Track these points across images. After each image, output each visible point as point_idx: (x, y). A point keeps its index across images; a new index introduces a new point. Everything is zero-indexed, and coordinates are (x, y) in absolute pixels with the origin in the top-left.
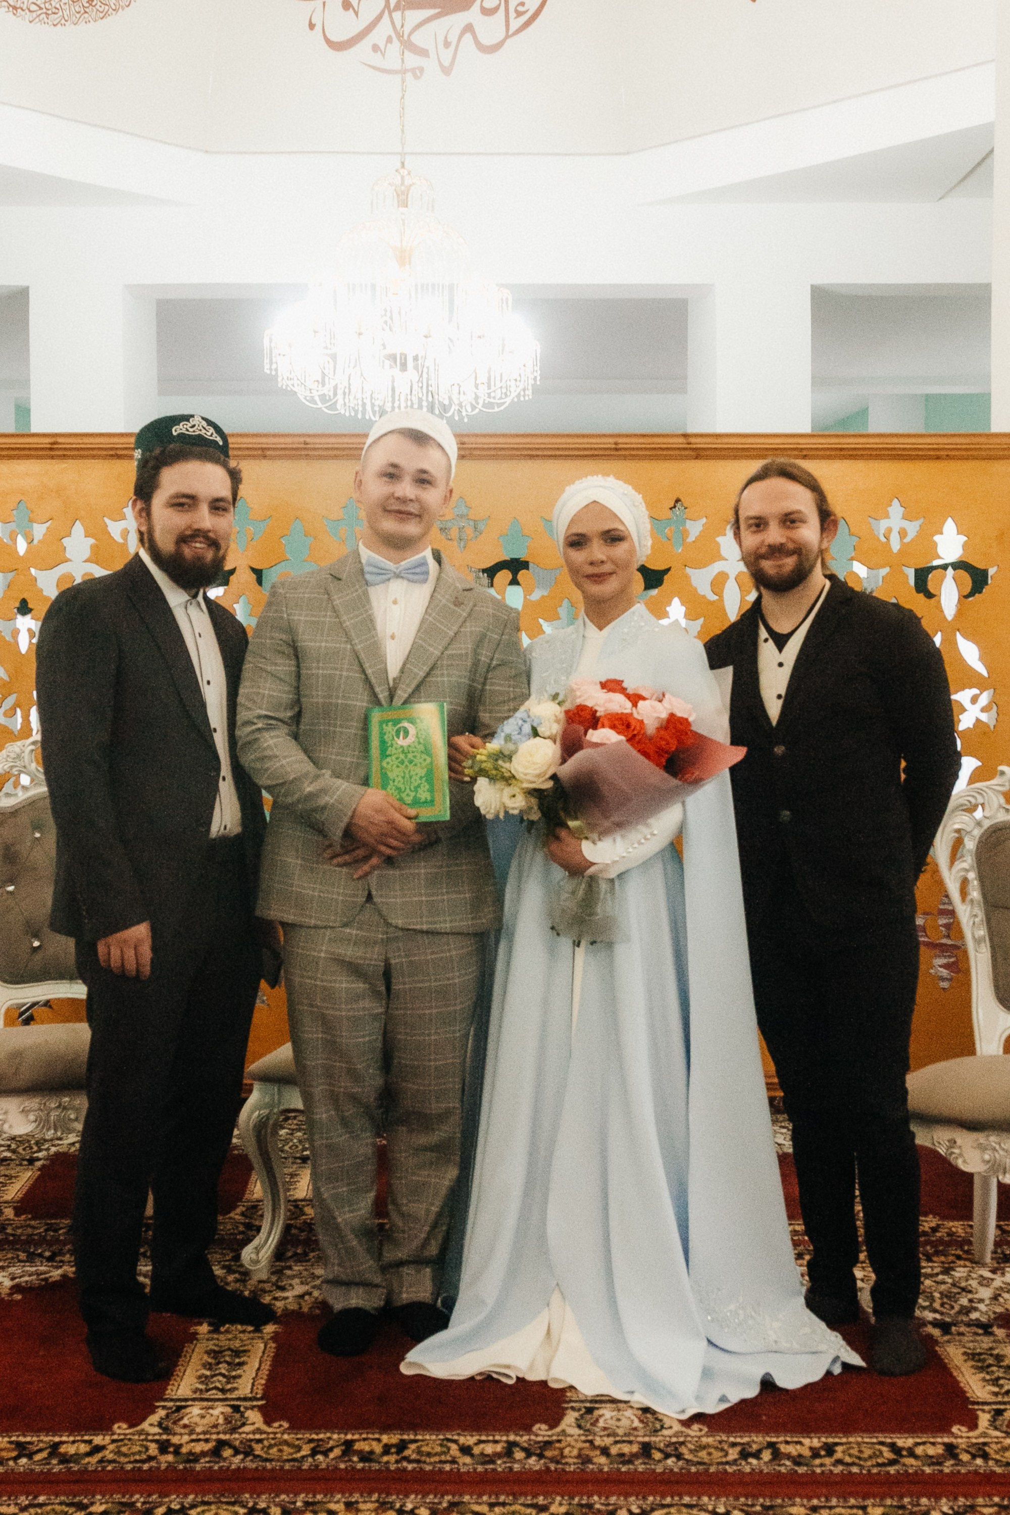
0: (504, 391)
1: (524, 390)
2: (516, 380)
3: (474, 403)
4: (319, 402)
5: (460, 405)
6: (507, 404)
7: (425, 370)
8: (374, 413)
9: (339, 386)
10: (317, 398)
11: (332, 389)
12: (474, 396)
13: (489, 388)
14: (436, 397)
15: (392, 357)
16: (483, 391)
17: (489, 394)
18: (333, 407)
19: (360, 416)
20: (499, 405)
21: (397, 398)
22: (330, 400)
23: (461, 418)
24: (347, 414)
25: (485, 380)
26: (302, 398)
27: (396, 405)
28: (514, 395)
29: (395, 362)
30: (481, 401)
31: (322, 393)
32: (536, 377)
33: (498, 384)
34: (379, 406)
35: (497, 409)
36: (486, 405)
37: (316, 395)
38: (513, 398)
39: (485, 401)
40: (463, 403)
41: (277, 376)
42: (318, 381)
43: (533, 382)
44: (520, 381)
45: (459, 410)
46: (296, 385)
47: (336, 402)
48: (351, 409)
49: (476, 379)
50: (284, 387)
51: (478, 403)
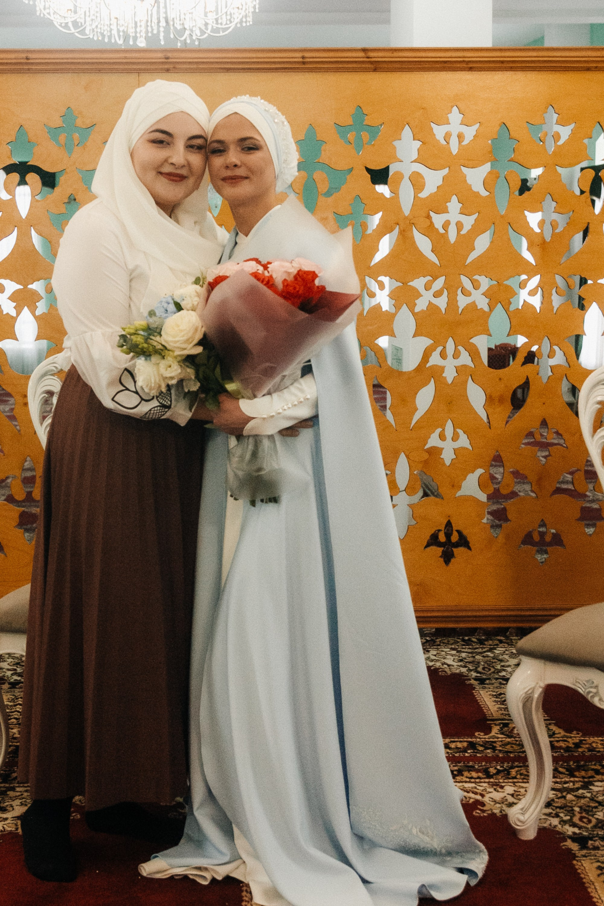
0: (229, 17)
1: (246, 16)
2: (238, 8)
3: (203, 28)
4: (72, 28)
5: (192, 30)
6: (230, 30)
8: (119, 37)
9: (87, 14)
10: (70, 25)
11: (83, 16)
12: (204, 23)
13: (217, 14)
14: (171, 23)
16: (211, 17)
17: (217, 20)
18: (83, 32)
19: (106, 40)
20: (225, 30)
21: (138, 25)
22: (82, 26)
23: (193, 41)
24: (95, 38)
25: (213, 9)
26: (57, 24)
27: (138, 30)
28: (237, 21)
30: (210, 27)
31: (73, 19)
32: (255, 5)
33: (224, 10)
34: (123, 31)
35: (223, 32)
36: (213, 30)
37: (69, 20)
38: (236, 24)
39: (212, 26)
40: (194, 29)
41: (35, 5)
42: (71, 10)
43: (253, 10)
44: (242, 9)
45: (190, 34)
46: (52, 14)
47: (85, 27)
48: (99, 34)
49: (205, 8)
50: (42, 15)
51: (207, 29)
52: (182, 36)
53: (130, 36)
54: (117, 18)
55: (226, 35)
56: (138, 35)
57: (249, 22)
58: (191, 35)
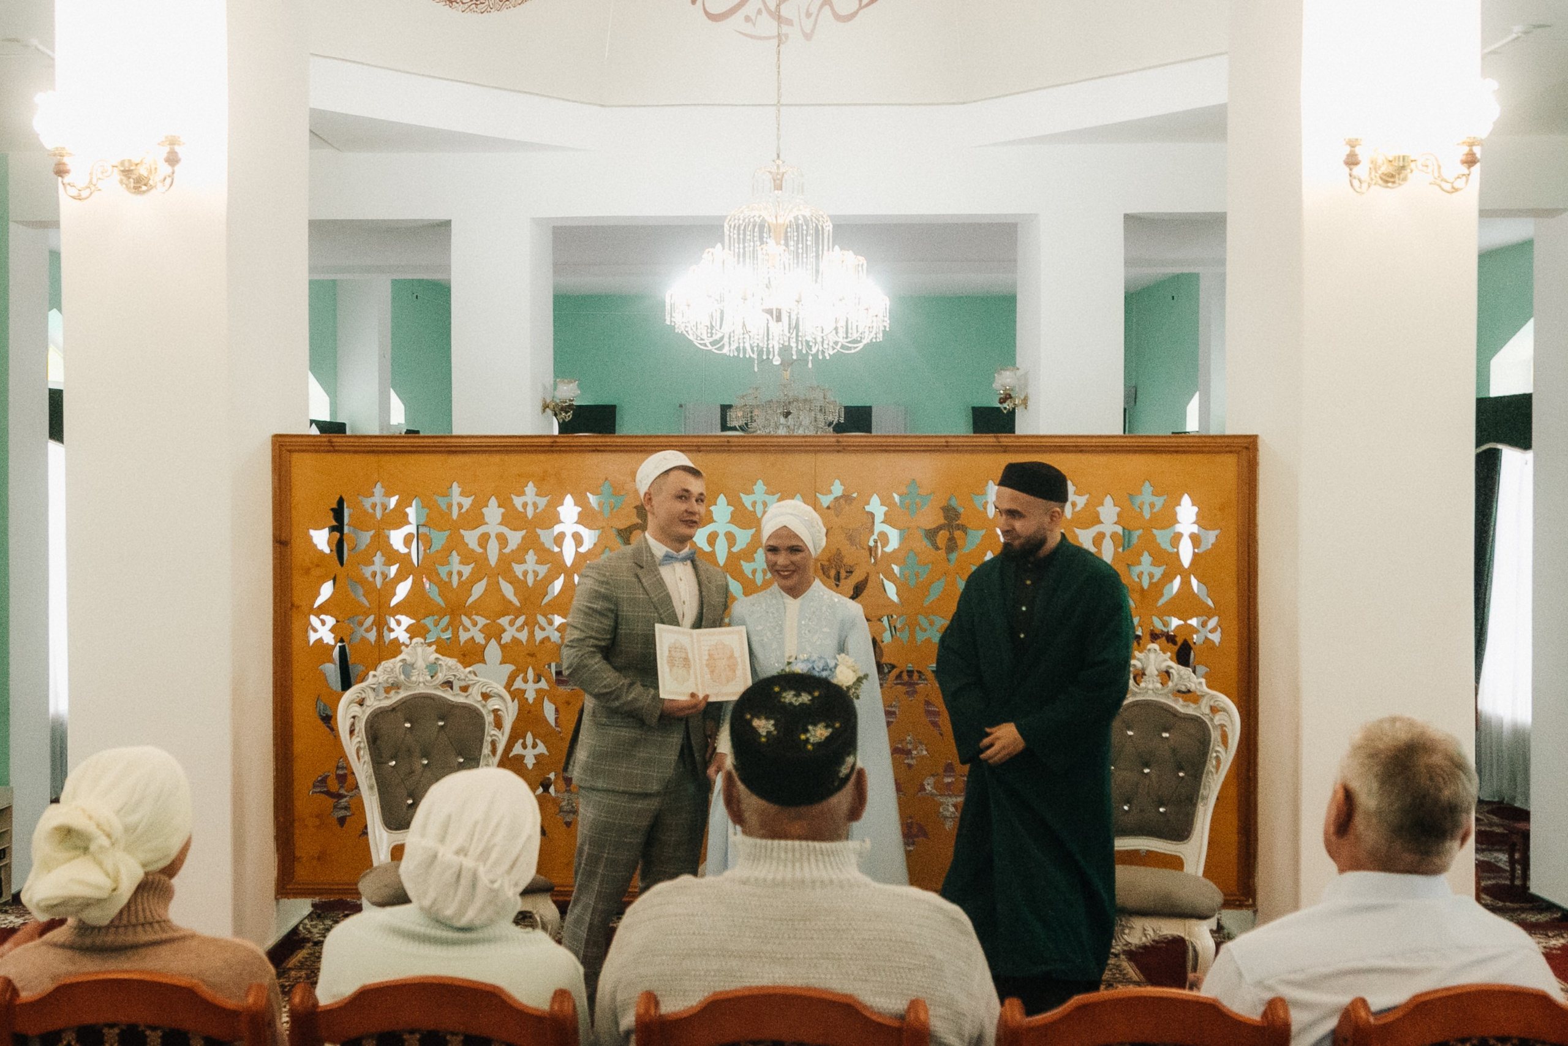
0: (859, 339)
1: (876, 335)
2: (869, 328)
3: (834, 344)
4: (708, 346)
11: (719, 337)
12: (834, 339)
13: (846, 336)
14: (803, 342)
16: (842, 339)
17: (847, 341)
18: (720, 349)
19: (741, 356)
20: (855, 348)
21: (771, 340)
22: (718, 344)
23: (824, 357)
24: (732, 355)
25: (844, 331)
26: (694, 342)
28: (867, 340)
29: (772, 315)
30: (840, 345)
32: (885, 325)
34: (757, 347)
37: (707, 341)
43: (883, 330)
44: (873, 329)
47: (722, 345)
50: (681, 335)
52: (812, 350)
53: (763, 352)
56: (771, 351)
57: (880, 340)
58: (823, 352)
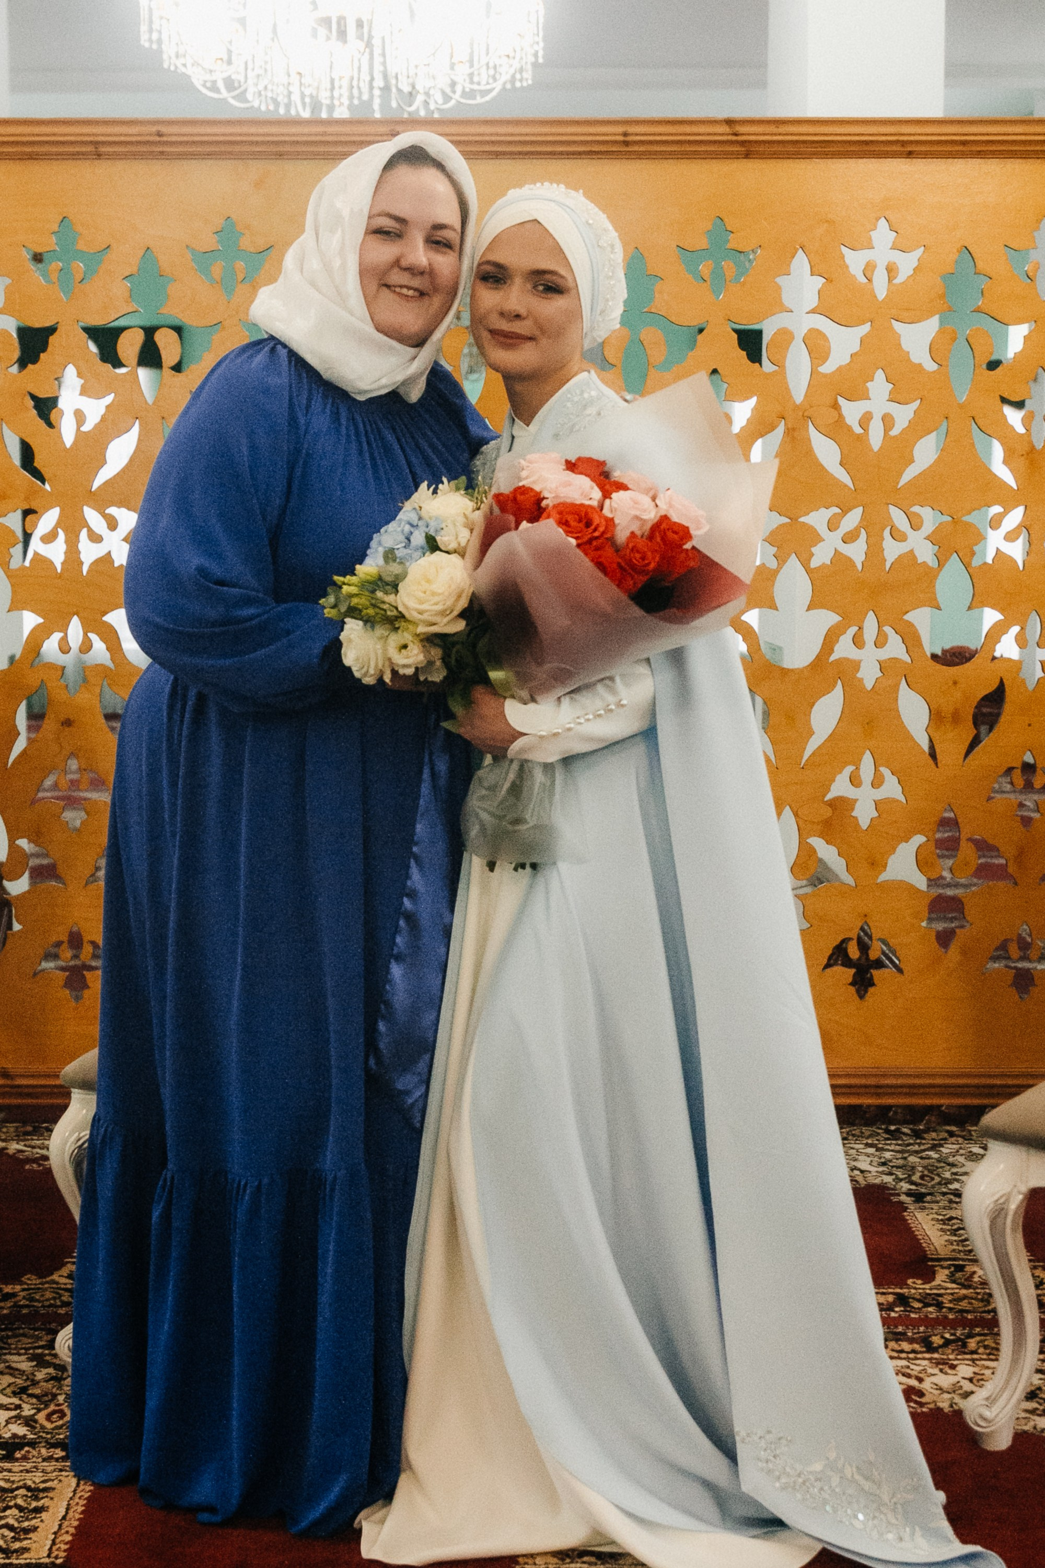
0: (491, 72)
1: (521, 70)
2: (508, 56)
3: (448, 90)
4: (223, 90)
5: (427, 94)
6: (494, 94)
7: (376, 42)
8: (304, 104)
9: (250, 66)
10: (221, 85)
11: (242, 69)
12: (449, 82)
13: (472, 66)
14: (393, 82)
15: (327, 22)
16: (462, 72)
17: (471, 75)
18: (242, 97)
19: (282, 111)
20: (484, 93)
21: (337, 84)
22: (240, 86)
24: (263, 108)
25: (465, 58)
26: (198, 84)
27: (336, 94)
28: (505, 77)
29: (331, 31)
31: (227, 75)
32: (537, 52)
33: (484, 61)
34: (311, 96)
35: (482, 97)
36: (464, 94)
37: (219, 77)
38: (505, 83)
39: (464, 88)
40: (431, 92)
41: (160, 52)
42: (221, 59)
43: (533, 60)
44: (514, 58)
45: (426, 101)
46: (189, 65)
47: (246, 90)
48: (269, 101)
49: (452, 57)
50: (172, 68)
51: (454, 92)
52: (410, 106)
53: (321, 104)
54: (300, 74)
55: (487, 102)
56: (336, 102)
57: (527, 80)
58: (426, 103)
